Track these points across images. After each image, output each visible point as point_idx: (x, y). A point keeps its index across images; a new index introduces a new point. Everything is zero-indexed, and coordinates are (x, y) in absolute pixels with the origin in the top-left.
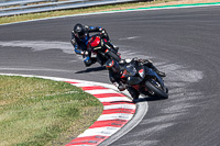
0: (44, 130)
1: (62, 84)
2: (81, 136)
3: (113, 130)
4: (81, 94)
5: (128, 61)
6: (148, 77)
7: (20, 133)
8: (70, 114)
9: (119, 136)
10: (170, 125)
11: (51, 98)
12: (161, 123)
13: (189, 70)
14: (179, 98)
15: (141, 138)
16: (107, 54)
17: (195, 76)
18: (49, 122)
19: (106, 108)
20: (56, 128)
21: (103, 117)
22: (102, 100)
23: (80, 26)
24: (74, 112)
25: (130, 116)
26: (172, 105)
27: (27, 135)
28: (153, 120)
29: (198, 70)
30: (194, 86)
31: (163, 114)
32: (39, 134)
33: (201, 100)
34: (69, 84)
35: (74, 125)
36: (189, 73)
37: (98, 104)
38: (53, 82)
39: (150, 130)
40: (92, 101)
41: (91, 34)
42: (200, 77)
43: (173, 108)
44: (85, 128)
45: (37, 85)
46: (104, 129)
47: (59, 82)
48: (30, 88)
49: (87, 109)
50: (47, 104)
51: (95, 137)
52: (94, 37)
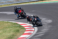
0: (10, 36)
1: (15, 23)
2: (20, 37)
3: (28, 36)
4: (20, 26)
5: (32, 16)
6: (37, 20)
7: (4, 37)
8: (17, 31)
9: (30, 37)
10: (43, 34)
11: (12, 27)
12: (41, 34)
13: (48, 19)
14: (46, 27)
15: (36, 38)
16: (23, 15)
17: (50, 21)
18: (12, 33)
19: (26, 30)
20: (13, 35)
21: (26, 32)
22: (25, 28)
23: (16, 7)
24: (18, 31)
25: (33, 32)
26: (44, 29)
27: (6, 37)
28: (39, 33)
29: (51, 19)
30: (50, 24)
31: (41, 31)
32: (9, 37)
33: (51, 28)
34: (17, 23)
35: (18, 34)
36: (48, 20)
37: (24, 29)
38: (13, 23)
39: (38, 36)
40: (23, 28)
41: (19, 9)
42: (51, 22)
43: (44, 30)
44: (21, 35)
45: (8, 24)
46: (26, 35)
47: (14, 23)
48: (6, 24)
49: (21, 30)
50: (11, 29)
51: (23, 38)
52: (20, 10)
